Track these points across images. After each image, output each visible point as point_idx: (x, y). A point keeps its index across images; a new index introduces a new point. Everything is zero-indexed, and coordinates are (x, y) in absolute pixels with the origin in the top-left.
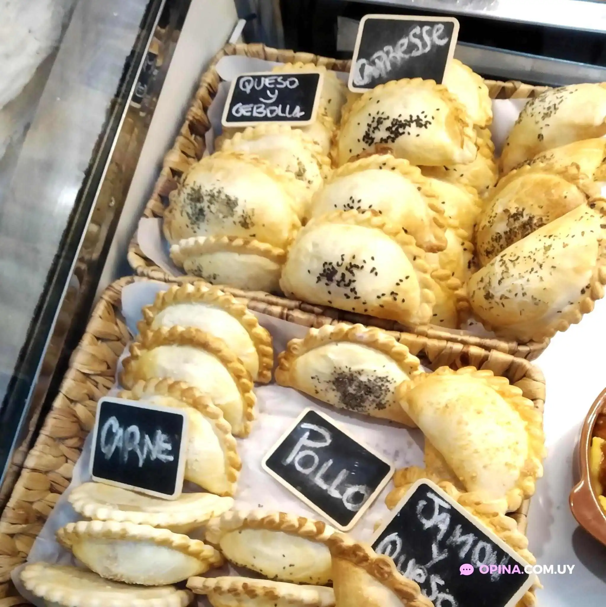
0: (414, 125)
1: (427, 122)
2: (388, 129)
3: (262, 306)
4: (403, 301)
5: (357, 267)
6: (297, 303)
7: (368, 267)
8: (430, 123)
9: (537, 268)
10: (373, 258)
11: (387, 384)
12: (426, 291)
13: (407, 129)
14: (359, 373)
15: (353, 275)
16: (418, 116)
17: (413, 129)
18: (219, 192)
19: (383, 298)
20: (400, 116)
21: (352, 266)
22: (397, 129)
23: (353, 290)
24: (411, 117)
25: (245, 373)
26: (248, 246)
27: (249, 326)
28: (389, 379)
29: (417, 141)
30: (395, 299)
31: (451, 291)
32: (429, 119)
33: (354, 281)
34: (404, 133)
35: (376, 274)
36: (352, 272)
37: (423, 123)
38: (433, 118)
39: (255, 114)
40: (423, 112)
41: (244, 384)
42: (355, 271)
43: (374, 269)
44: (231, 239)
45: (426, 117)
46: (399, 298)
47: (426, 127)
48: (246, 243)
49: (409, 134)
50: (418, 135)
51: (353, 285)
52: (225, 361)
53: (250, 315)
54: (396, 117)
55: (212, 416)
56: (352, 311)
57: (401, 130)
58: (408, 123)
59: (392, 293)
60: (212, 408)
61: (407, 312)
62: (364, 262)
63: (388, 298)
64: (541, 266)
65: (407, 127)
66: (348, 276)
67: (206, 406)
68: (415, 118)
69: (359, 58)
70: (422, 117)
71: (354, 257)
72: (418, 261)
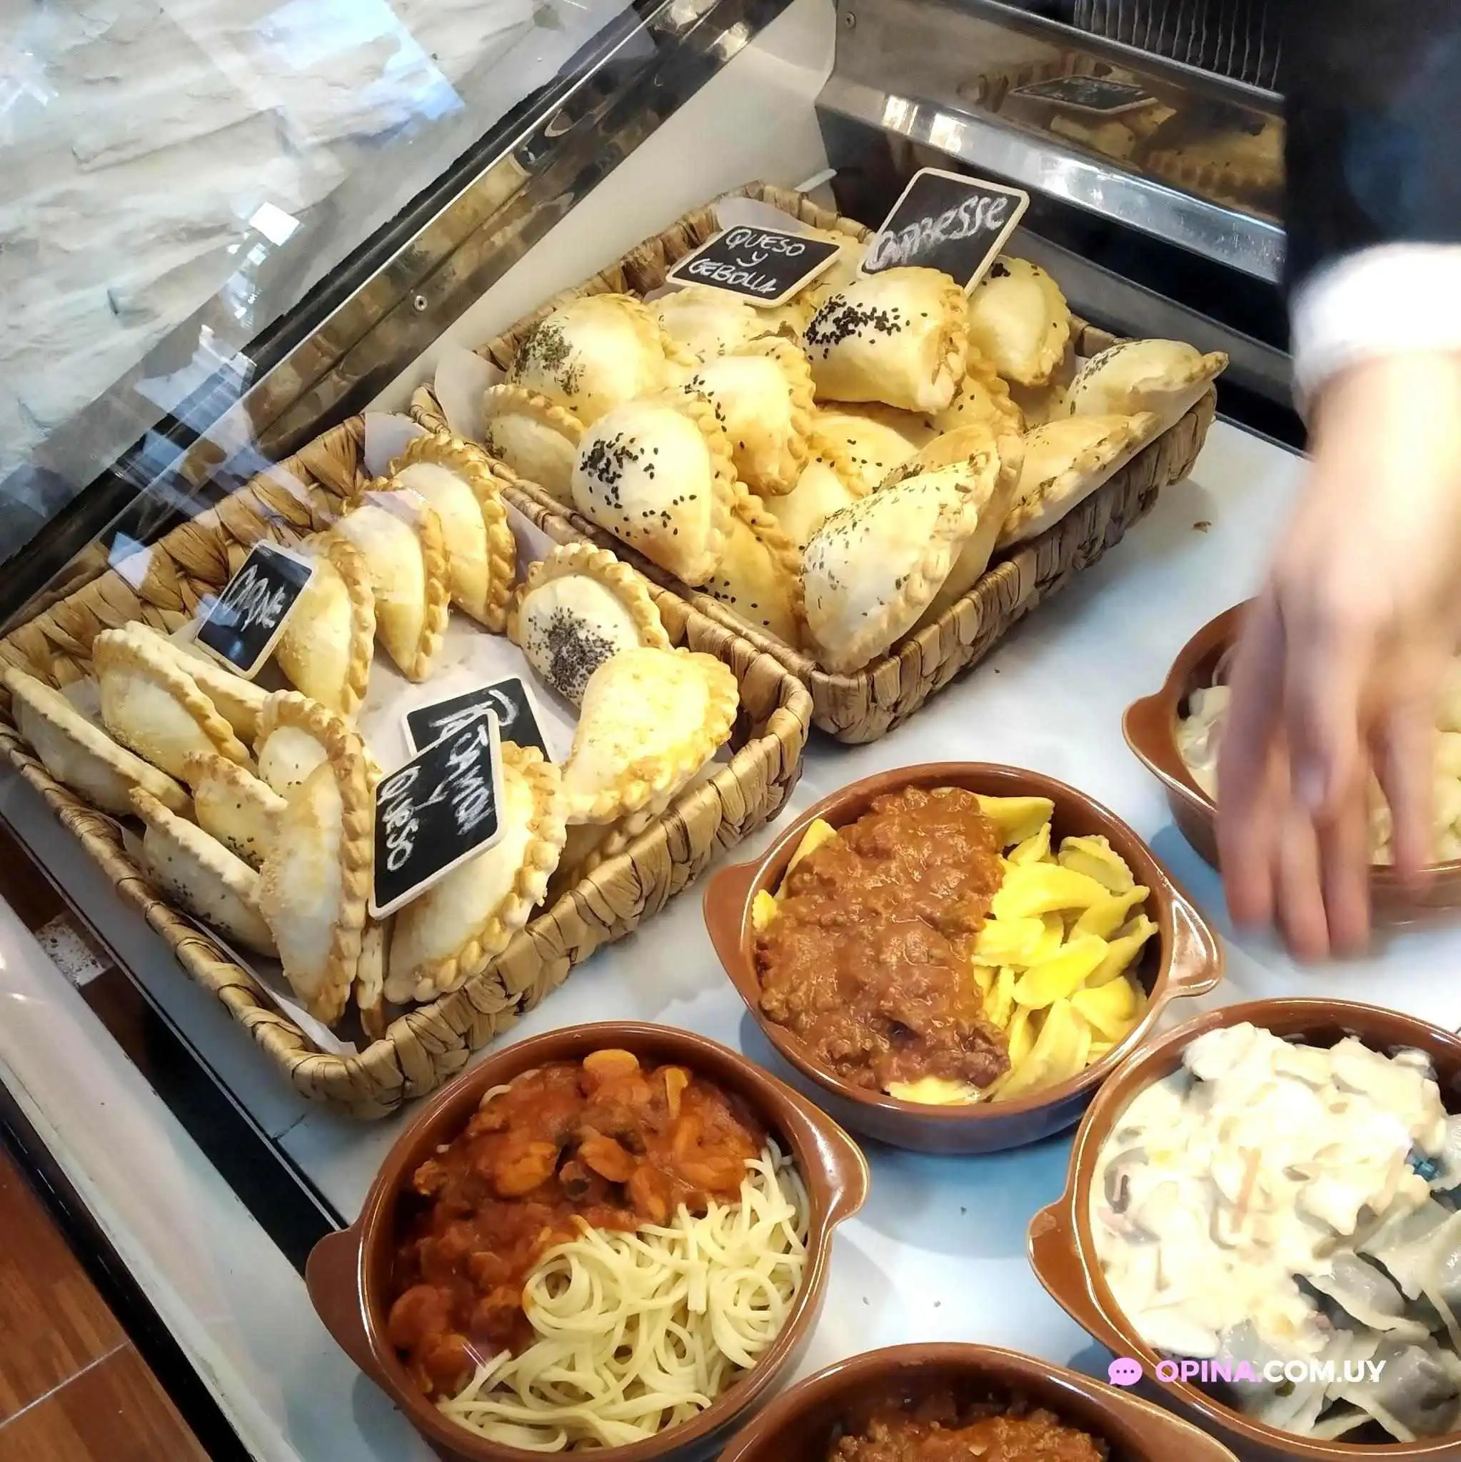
0: (872, 324)
1: (894, 325)
2: (836, 321)
3: (521, 497)
4: (675, 532)
5: (629, 455)
6: (568, 512)
7: (643, 461)
8: (899, 329)
9: (849, 528)
10: (656, 451)
11: (608, 654)
12: (717, 532)
13: (861, 326)
14: (581, 623)
15: (621, 466)
16: (884, 313)
17: (869, 330)
18: (555, 332)
19: (651, 519)
20: (860, 305)
21: (625, 452)
22: (846, 324)
23: (615, 490)
24: (874, 310)
25: (441, 571)
26: (549, 412)
27: (490, 518)
28: (614, 647)
29: (869, 351)
30: (665, 525)
31: (785, 572)
32: (900, 322)
33: (619, 476)
34: (853, 332)
35: (652, 476)
36: (619, 461)
37: (888, 325)
38: (908, 323)
39: (715, 276)
40: (895, 310)
41: (432, 585)
42: (625, 461)
43: (651, 467)
44: (532, 395)
45: (896, 318)
46: (672, 525)
47: (889, 333)
48: (548, 405)
49: (860, 335)
50: (872, 342)
51: (618, 482)
52: (425, 545)
53: (497, 502)
54: (854, 306)
55: (356, 598)
56: (614, 531)
57: (851, 327)
58: (865, 319)
59: (664, 514)
60: (365, 588)
61: (677, 554)
62: (642, 451)
63: (656, 520)
64: (854, 525)
65: (861, 324)
66: (614, 466)
67: (356, 583)
68: (879, 314)
69: (887, 230)
70: (890, 315)
71: (632, 441)
72: (720, 480)
